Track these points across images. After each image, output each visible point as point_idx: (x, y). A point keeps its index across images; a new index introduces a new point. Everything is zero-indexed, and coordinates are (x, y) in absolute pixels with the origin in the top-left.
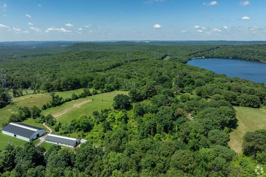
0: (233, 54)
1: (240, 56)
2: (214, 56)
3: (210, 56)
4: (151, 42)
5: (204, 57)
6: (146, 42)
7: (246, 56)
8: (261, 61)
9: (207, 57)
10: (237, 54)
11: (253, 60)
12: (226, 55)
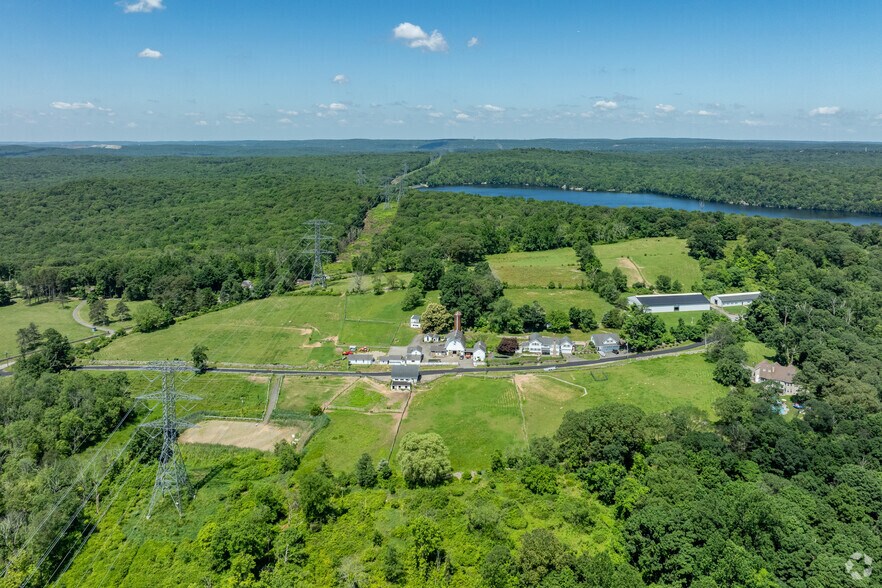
0: (489, 174)
1: (507, 179)
2: (447, 181)
3: (440, 182)
4: (127, 148)
5: (426, 186)
6: (108, 147)
7: (521, 177)
8: (564, 187)
9: (433, 185)
10: (500, 174)
11: (542, 185)
12: (474, 178)
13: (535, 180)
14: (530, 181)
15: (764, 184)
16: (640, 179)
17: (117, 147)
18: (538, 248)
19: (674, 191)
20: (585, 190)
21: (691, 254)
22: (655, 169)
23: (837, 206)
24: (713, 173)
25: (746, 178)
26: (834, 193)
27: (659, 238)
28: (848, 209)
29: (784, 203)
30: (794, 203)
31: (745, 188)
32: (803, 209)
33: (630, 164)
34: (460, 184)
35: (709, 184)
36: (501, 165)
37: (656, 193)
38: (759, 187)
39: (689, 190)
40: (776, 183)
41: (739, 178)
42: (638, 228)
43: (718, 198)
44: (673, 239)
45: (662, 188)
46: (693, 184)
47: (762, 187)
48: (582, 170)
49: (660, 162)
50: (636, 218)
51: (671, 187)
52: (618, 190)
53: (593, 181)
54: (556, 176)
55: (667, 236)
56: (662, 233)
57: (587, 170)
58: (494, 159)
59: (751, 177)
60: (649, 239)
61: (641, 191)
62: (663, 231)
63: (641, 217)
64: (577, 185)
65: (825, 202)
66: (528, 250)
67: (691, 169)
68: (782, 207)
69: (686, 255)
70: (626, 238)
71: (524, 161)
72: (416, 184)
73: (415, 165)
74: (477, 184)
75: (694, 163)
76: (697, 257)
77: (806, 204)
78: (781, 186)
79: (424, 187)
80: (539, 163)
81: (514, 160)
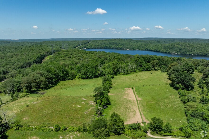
0: (104, 45)
1: (109, 47)
2: (92, 47)
3: (90, 48)
4: (20, 40)
5: (86, 49)
6: (15, 40)
7: (113, 46)
8: (124, 49)
9: (88, 49)
10: (107, 45)
11: (118, 48)
12: (100, 47)
13: (116, 47)
14: (115, 47)
15: (181, 47)
16: (145, 46)
17: (18, 40)
18: (87, 78)
19: (155, 50)
20: (130, 50)
21: (172, 85)
22: (149, 44)
23: (204, 54)
24: (166, 45)
25: (176, 46)
26: (203, 50)
27: (152, 71)
28: (207, 55)
29: (188, 53)
30: (191, 53)
31: (176, 49)
32: (193, 55)
33: (143, 43)
34: (96, 48)
35: (165, 48)
36: (108, 43)
37: (149, 50)
38: (180, 48)
39: (159, 49)
40: (185, 47)
41: (174, 46)
42: (141, 66)
43: (168, 52)
44: (159, 72)
45: (151, 49)
46: (160, 48)
47: (181, 48)
48: (129, 44)
49: (151, 42)
50: (140, 61)
51: (154, 49)
52: (139, 49)
53: (132, 47)
54: (122, 46)
55: (156, 70)
56: (153, 68)
57: (131, 44)
58: (106, 41)
59: (178, 45)
60: (146, 72)
61: (145, 50)
62: (154, 68)
63: (143, 61)
64: (128, 48)
65: (200, 53)
66: (83, 78)
67: (159, 44)
68: (187, 54)
69: (169, 86)
70: (135, 71)
71: (114, 42)
72: (83, 48)
73: (84, 43)
74: (101, 48)
75: (160, 42)
76: (177, 89)
77: (195, 53)
78: (187, 48)
79: (85, 49)
80: (118, 42)
81: (111, 41)
